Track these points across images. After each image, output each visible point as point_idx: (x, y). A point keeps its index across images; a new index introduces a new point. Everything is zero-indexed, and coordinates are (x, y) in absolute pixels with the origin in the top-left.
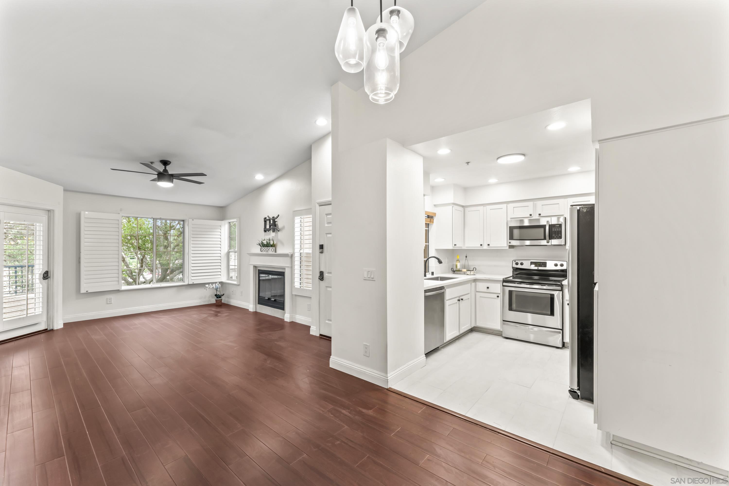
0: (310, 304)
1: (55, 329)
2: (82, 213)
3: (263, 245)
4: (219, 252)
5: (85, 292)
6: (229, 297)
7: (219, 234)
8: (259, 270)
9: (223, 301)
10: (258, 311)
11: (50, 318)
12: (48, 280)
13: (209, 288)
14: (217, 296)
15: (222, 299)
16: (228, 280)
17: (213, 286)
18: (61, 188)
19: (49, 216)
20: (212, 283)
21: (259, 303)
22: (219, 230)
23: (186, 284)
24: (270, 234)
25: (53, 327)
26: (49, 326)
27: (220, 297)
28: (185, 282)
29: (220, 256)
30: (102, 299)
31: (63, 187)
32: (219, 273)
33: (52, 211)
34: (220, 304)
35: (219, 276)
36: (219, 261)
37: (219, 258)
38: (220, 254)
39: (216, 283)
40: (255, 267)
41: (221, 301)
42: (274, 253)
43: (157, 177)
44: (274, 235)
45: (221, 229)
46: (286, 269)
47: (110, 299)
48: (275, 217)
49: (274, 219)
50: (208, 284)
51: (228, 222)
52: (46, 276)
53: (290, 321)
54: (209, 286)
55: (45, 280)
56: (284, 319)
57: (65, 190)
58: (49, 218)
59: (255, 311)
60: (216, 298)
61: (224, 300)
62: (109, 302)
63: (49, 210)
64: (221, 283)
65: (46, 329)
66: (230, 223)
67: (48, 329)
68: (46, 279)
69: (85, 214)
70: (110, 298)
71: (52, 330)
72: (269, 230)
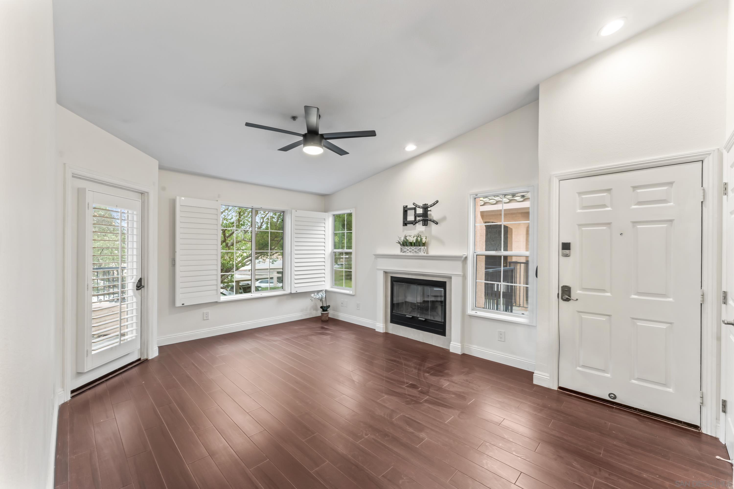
0: (504, 332)
1: (150, 359)
2: (178, 198)
3: (405, 244)
4: (323, 252)
5: (181, 305)
6: (335, 310)
7: (323, 229)
8: (392, 277)
9: (330, 316)
10: (391, 332)
11: (144, 345)
12: (141, 291)
13: (315, 298)
14: (324, 309)
15: (328, 313)
16: (332, 287)
17: (318, 295)
18: (155, 163)
19: (143, 201)
20: (318, 292)
21: (392, 321)
22: (323, 225)
23: (287, 292)
24: (415, 229)
25: (147, 355)
26: (142, 354)
27: (326, 310)
28: (284, 291)
29: (324, 258)
30: (198, 314)
31: (158, 162)
32: (323, 279)
33: (146, 193)
34: (327, 318)
35: (323, 283)
36: (323, 264)
37: (323, 260)
38: (324, 255)
39: (322, 291)
40: (386, 273)
41: (328, 315)
42: (425, 254)
43: (302, 139)
44: (424, 229)
45: (325, 223)
46: (453, 278)
47: (207, 314)
48: (428, 205)
49: (426, 208)
50: (313, 292)
51: (332, 214)
52: (140, 285)
53: (461, 352)
54: (314, 296)
55: (138, 291)
56: (449, 350)
57: (161, 168)
58: (143, 203)
59: (384, 331)
60: (322, 310)
61: (331, 313)
62: (205, 318)
63: (143, 193)
64: (326, 291)
65: (139, 360)
66: (334, 215)
67: (142, 359)
68: (139, 289)
69: (181, 201)
70: (207, 312)
71: (147, 360)
72: (414, 223)
